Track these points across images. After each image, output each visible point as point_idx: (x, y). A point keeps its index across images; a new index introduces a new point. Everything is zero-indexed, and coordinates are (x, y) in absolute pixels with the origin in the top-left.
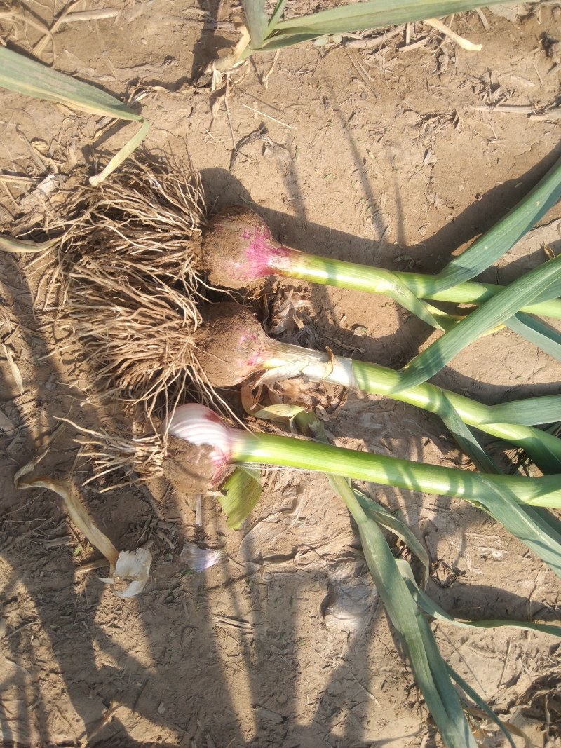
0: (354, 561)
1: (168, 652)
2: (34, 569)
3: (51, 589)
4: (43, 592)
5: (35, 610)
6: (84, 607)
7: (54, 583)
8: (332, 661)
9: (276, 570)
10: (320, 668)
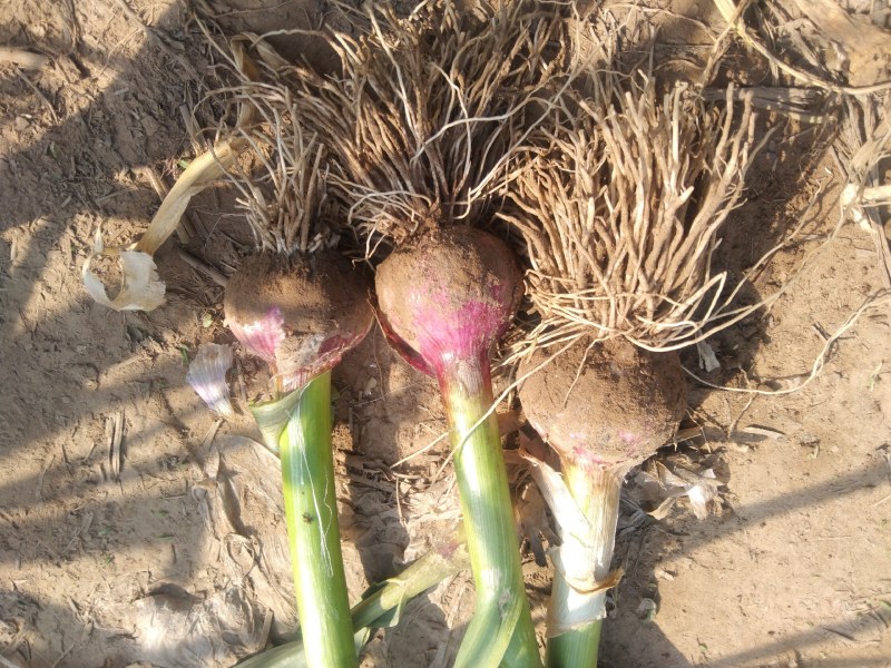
0: (250, 632)
1: (53, 346)
2: (141, 97)
3: (113, 133)
4: (108, 119)
5: (76, 110)
6: (95, 194)
7: (124, 135)
8: (87, 613)
9: (214, 505)
10: (72, 595)
